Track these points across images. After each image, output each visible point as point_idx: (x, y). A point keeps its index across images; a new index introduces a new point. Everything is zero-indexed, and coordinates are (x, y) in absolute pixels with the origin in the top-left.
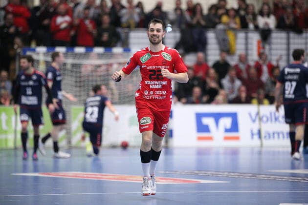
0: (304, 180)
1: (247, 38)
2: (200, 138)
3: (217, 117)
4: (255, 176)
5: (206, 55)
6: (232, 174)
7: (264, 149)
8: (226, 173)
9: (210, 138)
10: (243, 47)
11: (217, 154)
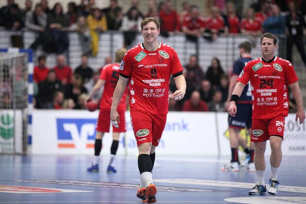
0: (171, 189)
1: (112, 40)
2: (61, 146)
3: (80, 123)
4: (120, 186)
5: (68, 57)
6: (95, 183)
7: (128, 158)
8: (89, 183)
9: (72, 146)
10: (108, 49)
11: (79, 162)
